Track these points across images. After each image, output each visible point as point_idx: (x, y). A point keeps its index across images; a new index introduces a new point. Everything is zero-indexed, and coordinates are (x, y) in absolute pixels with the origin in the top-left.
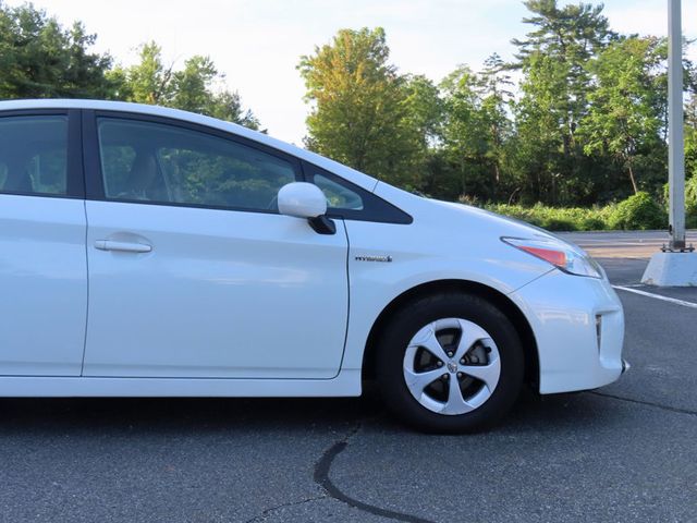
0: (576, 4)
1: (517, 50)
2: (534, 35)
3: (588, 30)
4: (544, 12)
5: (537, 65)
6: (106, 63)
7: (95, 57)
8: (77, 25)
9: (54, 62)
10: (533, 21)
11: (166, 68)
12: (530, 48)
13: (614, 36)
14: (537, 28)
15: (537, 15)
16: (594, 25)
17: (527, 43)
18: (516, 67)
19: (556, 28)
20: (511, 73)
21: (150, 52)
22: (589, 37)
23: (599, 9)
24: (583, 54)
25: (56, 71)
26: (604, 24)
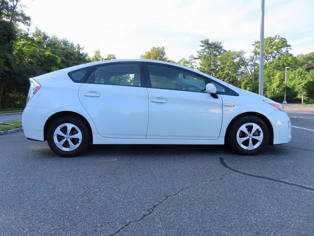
0: (214, 42)
1: (198, 54)
2: (203, 50)
3: (217, 49)
4: (205, 44)
5: (204, 58)
6: (86, 55)
7: (83, 54)
8: (78, 45)
9: (72, 55)
10: (203, 46)
11: (102, 57)
12: (201, 53)
13: (224, 51)
14: (204, 48)
15: (204, 44)
16: (219, 47)
18: (197, 59)
19: (209, 48)
20: (196, 60)
21: (98, 52)
22: (218, 51)
23: (220, 43)
24: (216, 56)
25: (73, 57)
26: (222, 47)
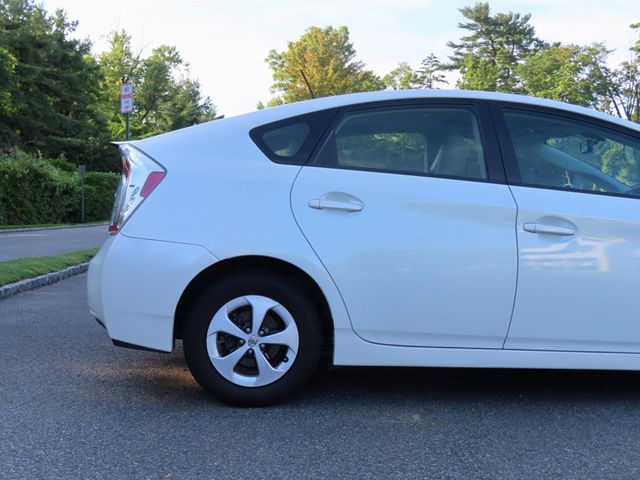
0: (506, 13)
1: (452, 52)
2: (468, 39)
3: (517, 37)
4: (478, 19)
5: (474, 67)
6: (86, 48)
7: (76, 42)
8: (60, 13)
9: (40, 46)
10: (468, 27)
11: (134, 56)
12: (464, 50)
13: (540, 44)
14: (471, 33)
15: (472, 22)
16: (522, 32)
17: (462, 46)
18: (451, 68)
19: (487, 33)
20: (446, 73)
21: (120, 40)
22: (518, 43)
23: (527, 19)
24: (512, 59)
25: (43, 55)
26: (531, 32)
